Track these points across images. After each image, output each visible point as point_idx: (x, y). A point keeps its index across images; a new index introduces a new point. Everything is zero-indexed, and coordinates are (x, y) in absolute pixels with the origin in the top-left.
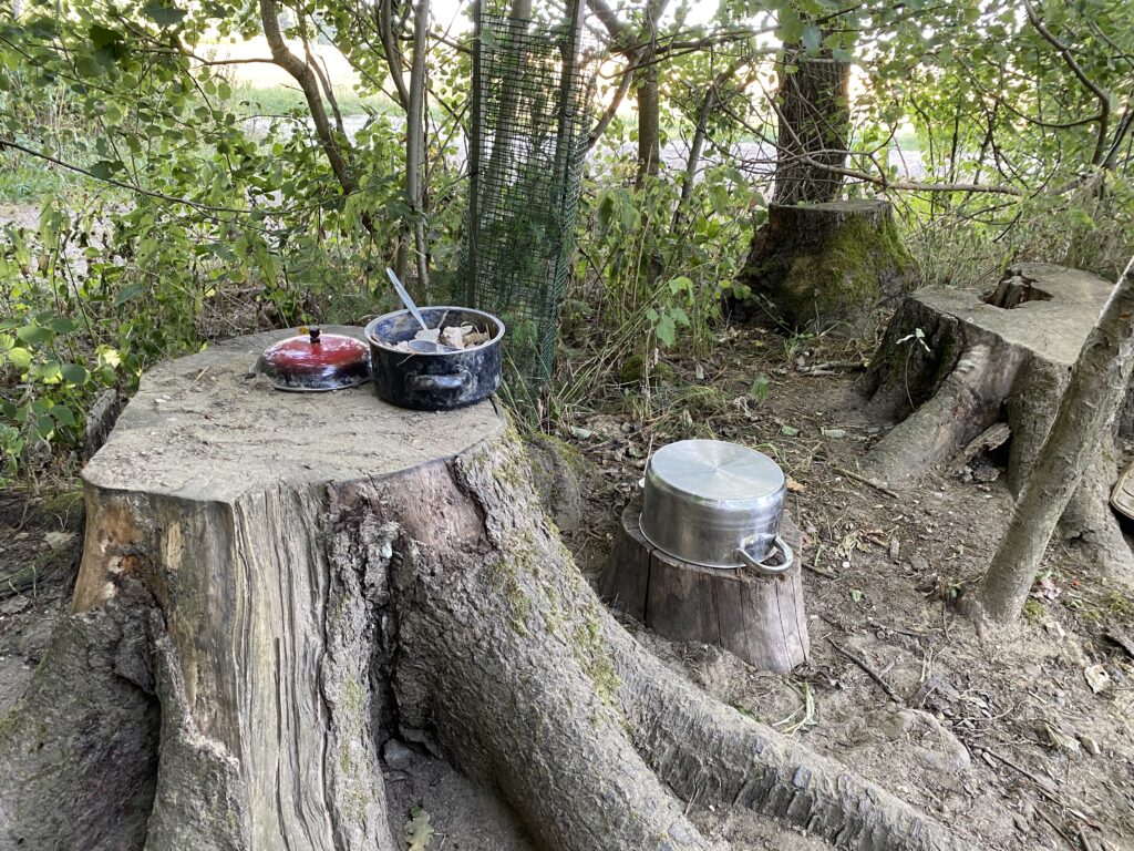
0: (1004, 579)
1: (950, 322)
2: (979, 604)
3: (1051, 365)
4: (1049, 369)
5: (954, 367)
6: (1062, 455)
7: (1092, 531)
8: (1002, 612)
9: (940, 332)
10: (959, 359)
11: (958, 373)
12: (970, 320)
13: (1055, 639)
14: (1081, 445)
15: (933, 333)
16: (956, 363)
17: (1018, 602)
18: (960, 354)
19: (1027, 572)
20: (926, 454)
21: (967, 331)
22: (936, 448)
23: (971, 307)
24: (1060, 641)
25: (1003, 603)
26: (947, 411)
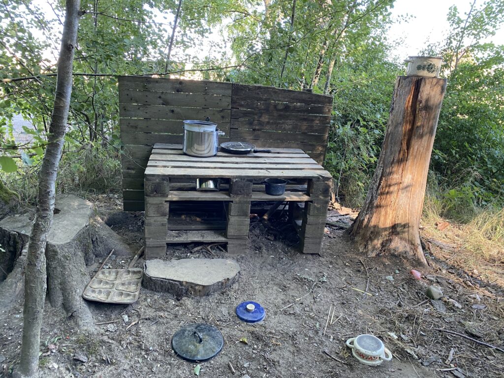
0: (25, 359)
1: (15, 235)
2: (19, 373)
3: (55, 246)
4: (54, 248)
5: (21, 254)
6: (30, 306)
7: (75, 311)
8: (29, 372)
9: (12, 240)
10: (22, 250)
11: (22, 257)
12: (23, 232)
13: (53, 371)
14: (36, 300)
15: (10, 240)
16: (21, 251)
17: (35, 364)
18: (22, 247)
19: (34, 352)
20: (11, 298)
21: (23, 237)
22: (17, 293)
23: (25, 225)
24: (55, 371)
25: (28, 369)
26: (19, 275)
